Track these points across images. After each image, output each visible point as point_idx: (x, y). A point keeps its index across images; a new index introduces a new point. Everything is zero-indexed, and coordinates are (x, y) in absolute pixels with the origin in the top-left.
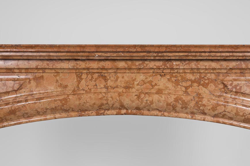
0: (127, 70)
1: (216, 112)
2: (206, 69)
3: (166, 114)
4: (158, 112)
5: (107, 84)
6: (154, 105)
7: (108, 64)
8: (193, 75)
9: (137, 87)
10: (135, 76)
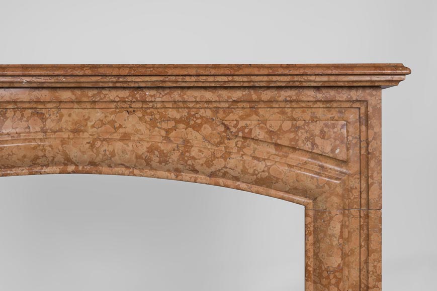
0: (76, 104)
1: (213, 169)
2: (197, 102)
3: (136, 171)
4: (124, 169)
5: (45, 126)
6: (117, 157)
7: (44, 95)
8: (178, 112)
9: (91, 130)
10: (89, 113)
